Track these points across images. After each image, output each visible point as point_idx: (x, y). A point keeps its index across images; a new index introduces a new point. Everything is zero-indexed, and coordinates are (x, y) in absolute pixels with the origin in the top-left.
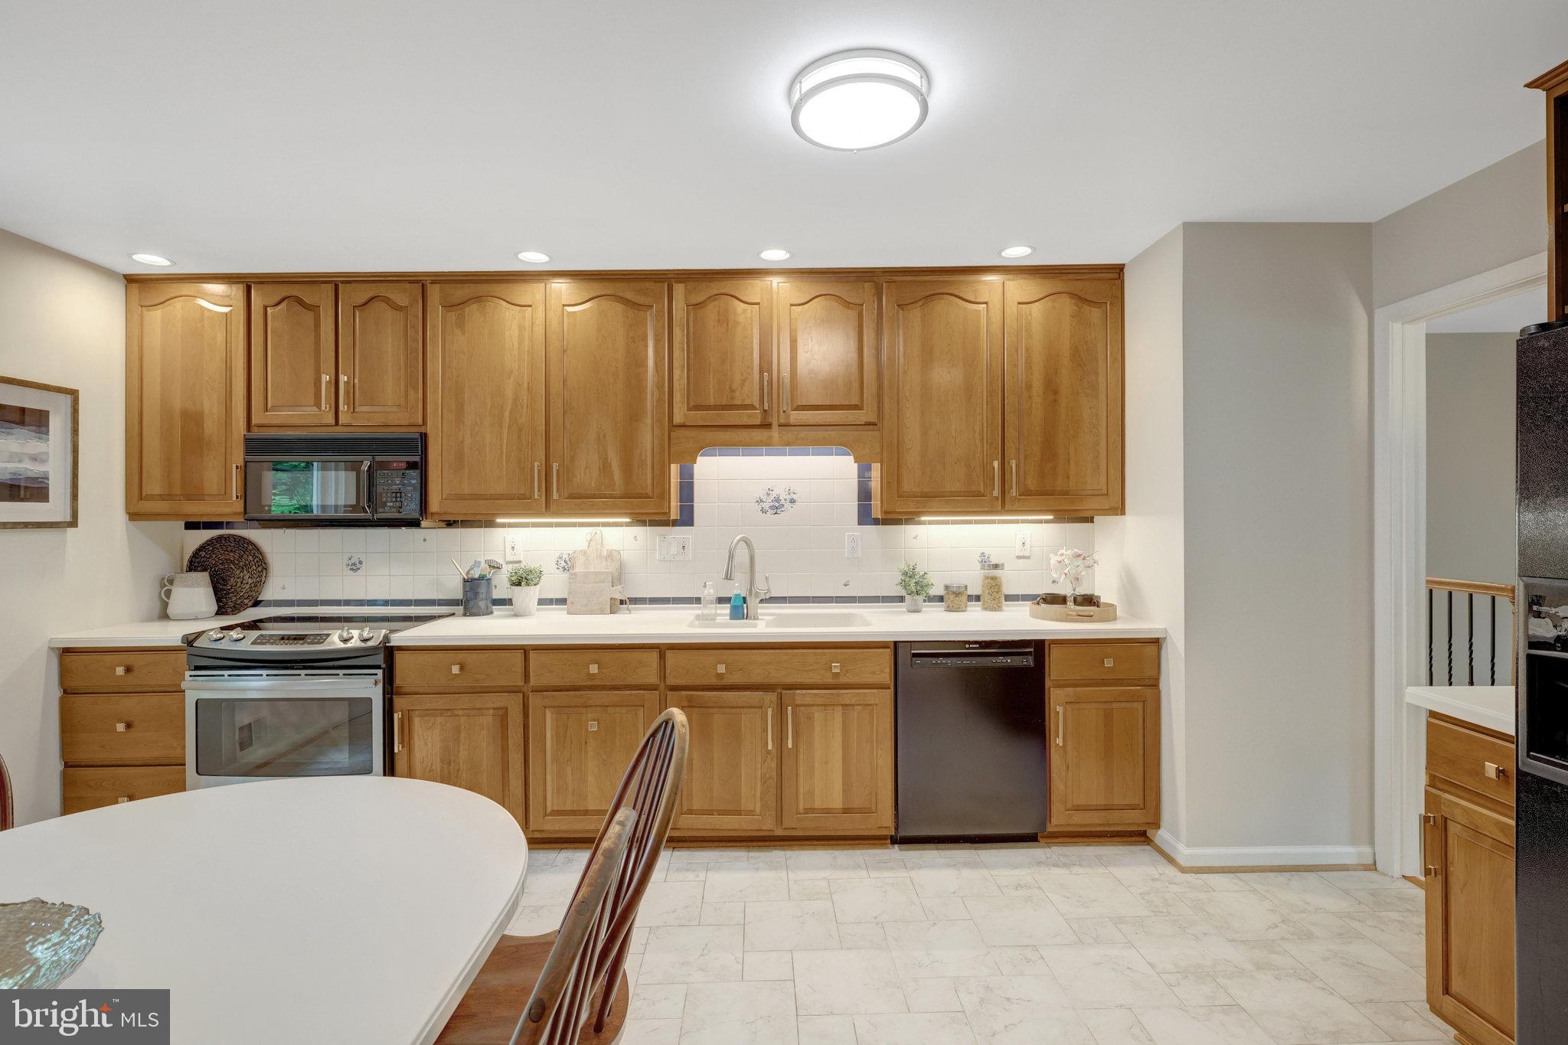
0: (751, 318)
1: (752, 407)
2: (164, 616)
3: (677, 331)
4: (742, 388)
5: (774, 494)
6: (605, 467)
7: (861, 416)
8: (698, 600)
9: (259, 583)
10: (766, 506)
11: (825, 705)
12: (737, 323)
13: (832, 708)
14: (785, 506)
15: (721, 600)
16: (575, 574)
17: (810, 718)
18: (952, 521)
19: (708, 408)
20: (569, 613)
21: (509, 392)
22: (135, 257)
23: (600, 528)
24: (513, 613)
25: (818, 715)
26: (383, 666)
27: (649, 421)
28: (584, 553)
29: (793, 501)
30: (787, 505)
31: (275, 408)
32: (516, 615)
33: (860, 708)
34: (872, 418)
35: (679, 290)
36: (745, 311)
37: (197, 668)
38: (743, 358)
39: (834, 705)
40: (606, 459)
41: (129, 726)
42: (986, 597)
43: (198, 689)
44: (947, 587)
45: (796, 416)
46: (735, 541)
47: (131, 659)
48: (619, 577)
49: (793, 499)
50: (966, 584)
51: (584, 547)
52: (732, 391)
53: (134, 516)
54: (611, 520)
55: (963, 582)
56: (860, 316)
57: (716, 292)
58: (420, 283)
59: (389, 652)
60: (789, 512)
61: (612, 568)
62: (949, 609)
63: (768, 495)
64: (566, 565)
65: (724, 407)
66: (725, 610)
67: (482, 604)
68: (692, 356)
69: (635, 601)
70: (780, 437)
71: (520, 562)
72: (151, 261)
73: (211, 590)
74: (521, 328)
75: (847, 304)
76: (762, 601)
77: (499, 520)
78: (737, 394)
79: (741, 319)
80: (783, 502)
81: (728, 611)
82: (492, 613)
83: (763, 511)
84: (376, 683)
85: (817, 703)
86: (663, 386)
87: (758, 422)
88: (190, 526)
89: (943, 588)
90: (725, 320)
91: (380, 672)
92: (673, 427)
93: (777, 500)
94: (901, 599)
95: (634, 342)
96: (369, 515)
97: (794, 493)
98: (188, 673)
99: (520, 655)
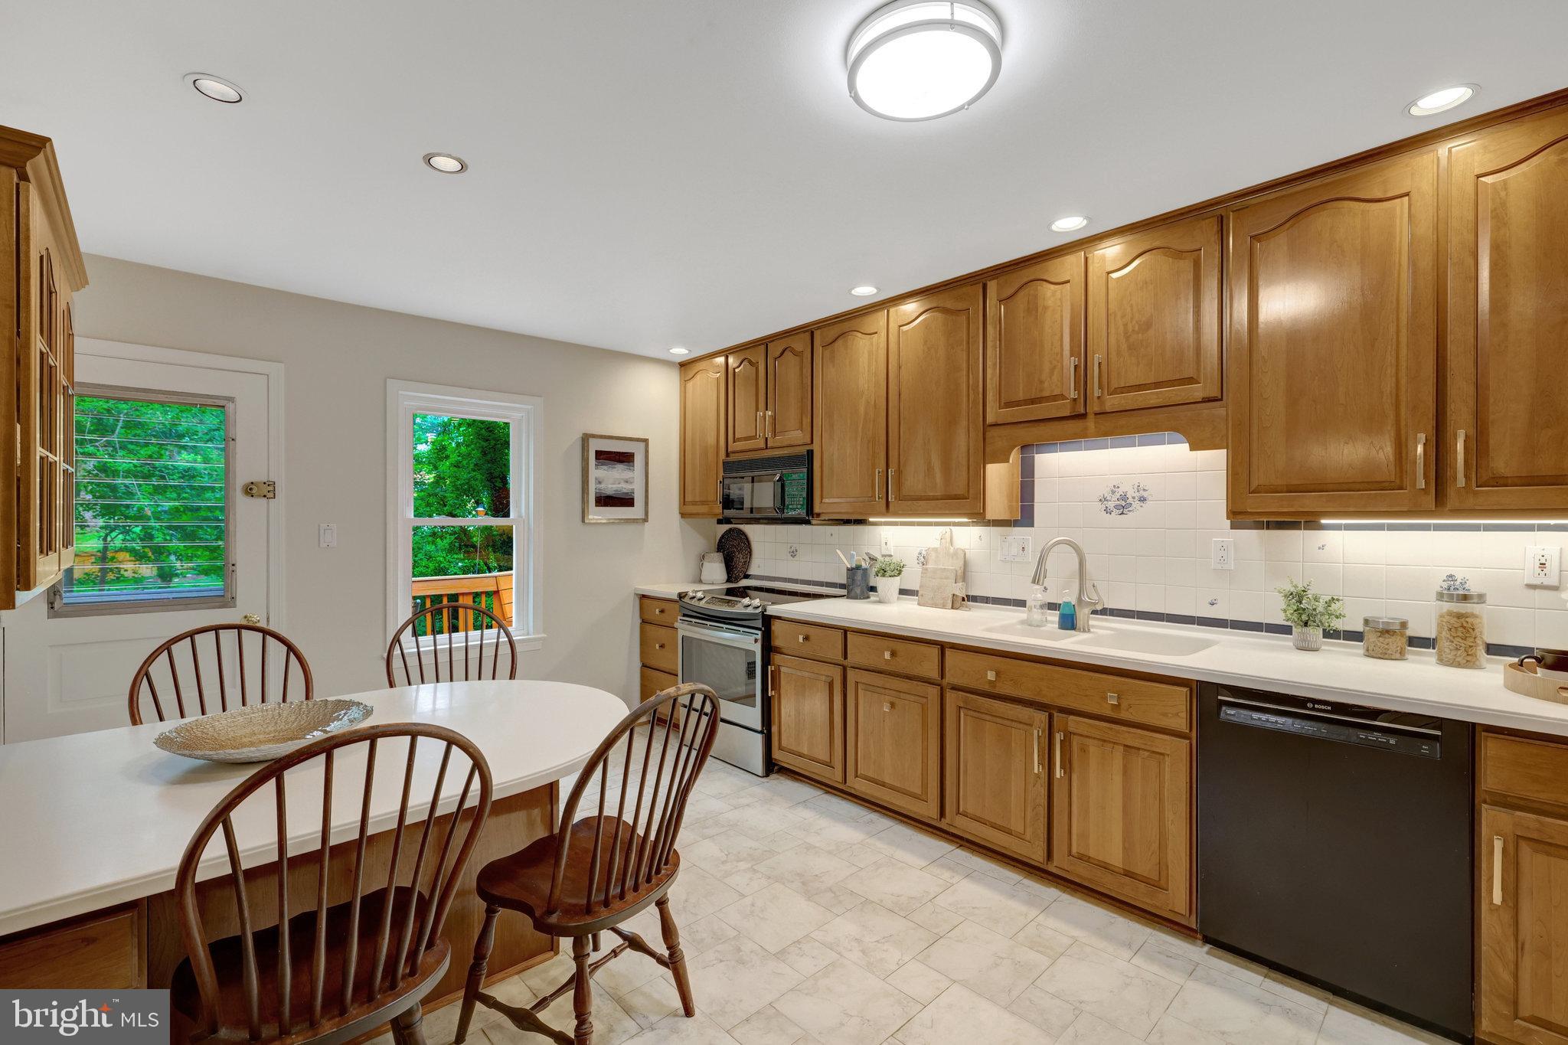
0: (1061, 300)
1: (1062, 397)
2: (700, 581)
3: (990, 328)
4: (1051, 378)
5: (1120, 491)
6: (929, 469)
7: (1197, 391)
8: (1021, 603)
9: (747, 563)
10: (1111, 505)
11: (1104, 741)
12: (1046, 308)
13: (1112, 745)
14: (1134, 505)
15: (1052, 606)
16: (926, 569)
17: (1084, 750)
18: (1388, 524)
19: (1018, 403)
20: (919, 604)
21: (862, 410)
22: (671, 351)
23: (952, 528)
24: (878, 599)
25: (1094, 750)
26: (763, 629)
27: (964, 423)
28: (935, 550)
29: (1143, 500)
30: (1136, 504)
31: (740, 440)
32: (880, 602)
33: (1147, 754)
34: (1214, 392)
35: (992, 286)
36: (1054, 293)
37: (684, 615)
38: (1052, 345)
39: (1114, 743)
40: (930, 463)
41: (662, 646)
42: (1444, 644)
43: (685, 629)
44: (1366, 622)
45: (1113, 402)
46: (1052, 542)
47: (664, 605)
48: (964, 574)
49: (1142, 497)
50: (1404, 618)
51: (937, 544)
52: (1042, 382)
53: (683, 515)
54: (957, 520)
55: (1403, 616)
56: (1197, 265)
57: (1026, 280)
58: (809, 331)
59: (767, 620)
60: (1138, 513)
61: (958, 564)
62: (1370, 654)
63: (1113, 492)
64: (923, 559)
65: (1033, 401)
66: (1054, 617)
67: (858, 591)
68: (1003, 352)
69: (974, 599)
70: (1096, 427)
71: (891, 556)
72: (680, 352)
73: (723, 565)
74: (870, 353)
75: (1179, 254)
76: (1094, 612)
77: (871, 520)
78: (1046, 384)
79: (1050, 303)
80: (1130, 500)
81: (1056, 619)
82: (868, 597)
83: (1107, 511)
84: (756, 641)
85: (1093, 735)
86: (978, 386)
87: (1067, 413)
88: (720, 522)
89: (1362, 622)
90: (1034, 309)
91: (759, 632)
92: (987, 427)
93: (1124, 497)
94: (1285, 630)
95: (953, 348)
96: (779, 515)
97: (1144, 490)
98: (679, 618)
99: (839, 634)
